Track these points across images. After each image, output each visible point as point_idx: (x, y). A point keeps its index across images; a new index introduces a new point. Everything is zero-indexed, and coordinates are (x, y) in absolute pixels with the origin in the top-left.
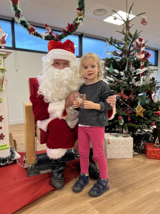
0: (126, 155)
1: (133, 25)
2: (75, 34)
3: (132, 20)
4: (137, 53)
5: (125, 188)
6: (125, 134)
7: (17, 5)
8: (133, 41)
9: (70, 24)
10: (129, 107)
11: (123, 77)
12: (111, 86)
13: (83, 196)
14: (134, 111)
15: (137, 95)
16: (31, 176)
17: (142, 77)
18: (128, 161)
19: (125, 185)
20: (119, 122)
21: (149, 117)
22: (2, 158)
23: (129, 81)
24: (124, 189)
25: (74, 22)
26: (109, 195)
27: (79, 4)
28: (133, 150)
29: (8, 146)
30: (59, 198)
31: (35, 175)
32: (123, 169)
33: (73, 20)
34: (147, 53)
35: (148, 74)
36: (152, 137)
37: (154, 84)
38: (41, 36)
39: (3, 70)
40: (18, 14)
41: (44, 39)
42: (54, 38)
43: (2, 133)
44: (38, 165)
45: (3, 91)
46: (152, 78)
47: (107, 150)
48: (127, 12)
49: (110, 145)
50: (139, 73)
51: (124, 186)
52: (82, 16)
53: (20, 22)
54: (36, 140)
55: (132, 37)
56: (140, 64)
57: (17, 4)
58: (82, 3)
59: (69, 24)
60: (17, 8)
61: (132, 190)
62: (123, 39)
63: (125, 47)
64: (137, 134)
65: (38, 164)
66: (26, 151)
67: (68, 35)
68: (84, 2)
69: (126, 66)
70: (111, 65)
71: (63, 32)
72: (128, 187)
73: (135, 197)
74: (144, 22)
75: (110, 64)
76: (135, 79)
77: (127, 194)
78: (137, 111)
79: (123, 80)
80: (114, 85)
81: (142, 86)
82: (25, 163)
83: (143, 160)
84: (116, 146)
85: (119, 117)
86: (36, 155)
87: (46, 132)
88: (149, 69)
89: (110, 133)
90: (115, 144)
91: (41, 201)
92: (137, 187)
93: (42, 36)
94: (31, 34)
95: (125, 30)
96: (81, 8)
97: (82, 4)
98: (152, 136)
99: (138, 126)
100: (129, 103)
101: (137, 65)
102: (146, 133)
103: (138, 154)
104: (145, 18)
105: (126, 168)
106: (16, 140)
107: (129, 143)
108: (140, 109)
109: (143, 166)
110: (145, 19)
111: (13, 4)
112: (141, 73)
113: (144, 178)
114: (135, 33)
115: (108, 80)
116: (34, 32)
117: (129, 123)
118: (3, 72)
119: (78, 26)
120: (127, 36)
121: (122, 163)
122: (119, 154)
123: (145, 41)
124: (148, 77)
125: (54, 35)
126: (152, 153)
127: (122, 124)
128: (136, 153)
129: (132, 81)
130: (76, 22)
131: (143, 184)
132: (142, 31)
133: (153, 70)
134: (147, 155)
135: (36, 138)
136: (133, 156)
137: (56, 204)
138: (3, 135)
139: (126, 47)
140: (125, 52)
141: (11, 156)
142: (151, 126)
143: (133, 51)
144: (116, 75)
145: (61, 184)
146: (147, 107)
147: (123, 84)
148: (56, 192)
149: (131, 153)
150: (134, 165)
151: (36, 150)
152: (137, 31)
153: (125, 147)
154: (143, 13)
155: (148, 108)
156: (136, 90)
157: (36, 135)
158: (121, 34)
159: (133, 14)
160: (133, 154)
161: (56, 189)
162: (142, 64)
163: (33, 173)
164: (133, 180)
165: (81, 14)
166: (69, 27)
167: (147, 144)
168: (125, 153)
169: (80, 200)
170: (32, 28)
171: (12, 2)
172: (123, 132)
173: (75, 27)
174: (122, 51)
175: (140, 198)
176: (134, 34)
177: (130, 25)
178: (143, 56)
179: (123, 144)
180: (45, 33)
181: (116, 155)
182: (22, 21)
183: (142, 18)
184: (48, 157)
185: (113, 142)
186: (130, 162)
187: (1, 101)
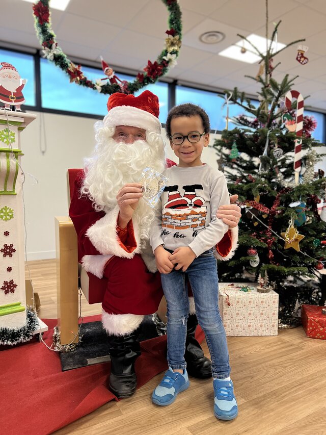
0: (264, 328)
1: (280, 63)
2: (161, 81)
3: (277, 53)
4: (288, 120)
5: (263, 399)
6: (262, 286)
7: (47, 24)
8: (280, 95)
9: (153, 63)
10: (270, 231)
11: (258, 168)
12: (234, 188)
13: (175, 415)
14: (281, 238)
15: (287, 206)
16: (67, 369)
17: (297, 170)
18: (268, 343)
19: (263, 394)
20: (249, 261)
21: (312, 250)
22: (11, 331)
23: (270, 176)
24: (261, 401)
25: (160, 58)
27: (171, 22)
28: (279, 318)
29: (24, 306)
30: (124, 417)
31: (76, 366)
32: (258, 358)
33: (159, 54)
34: (308, 120)
35: (311, 162)
36: (319, 292)
37: (323, 183)
38: (94, 85)
39: (17, 154)
40: (49, 41)
41: (100, 91)
42: (119, 89)
43: (12, 280)
44: (83, 347)
45: (16, 195)
46: (318, 171)
47: (225, 317)
48: (267, 36)
49: (231, 307)
50: (292, 160)
51: (260, 395)
52: (177, 46)
53: (53, 57)
54: (79, 295)
55: (278, 89)
56: (294, 143)
57: (47, 21)
58: (177, 20)
59: (149, 62)
60: (46, 30)
61: (276, 403)
62: (258, 93)
63: (262, 107)
64: (286, 286)
65: (84, 345)
66: (60, 317)
67: (148, 84)
68: (180, 18)
69: (264, 146)
70: (234, 145)
71: (138, 79)
72: (269, 398)
73: (282, 418)
74: (301, 57)
75: (233, 141)
76: (283, 173)
77: (265, 412)
78: (287, 239)
79: (259, 175)
80: (239, 186)
81: (297, 187)
82: (56, 342)
83: (300, 341)
84: (244, 311)
85: (249, 251)
86: (79, 325)
87: (102, 279)
88: (312, 153)
89: (230, 284)
90: (242, 305)
91: (87, 421)
92: (286, 398)
93: (96, 86)
94: (74, 82)
95: (263, 73)
96: (175, 30)
97: (176, 23)
98: (317, 290)
99: (289, 270)
100: (270, 222)
101: (287, 145)
102: (306, 283)
103: (287, 329)
104: (304, 50)
105: (263, 357)
106: (39, 293)
107: (271, 305)
108: (294, 234)
109: (298, 353)
110: (304, 52)
111: (39, 22)
112: (296, 160)
113: (300, 379)
114: (284, 80)
115: (228, 174)
116: (80, 77)
117: (270, 264)
118: (17, 158)
119: (167, 66)
120: (267, 85)
121: (255, 346)
122: (249, 326)
123: (305, 97)
124: (310, 170)
125: (119, 82)
126: (319, 327)
127: (256, 265)
128: (285, 326)
129: (277, 178)
130: (164, 58)
132: (298, 76)
133: (321, 155)
134: (308, 329)
135: (79, 290)
136: (278, 331)
137: (119, 429)
138: (14, 283)
139: (266, 108)
140: (263, 117)
141: (29, 328)
142: (315, 270)
143: (279, 116)
144: (245, 165)
145: (129, 388)
146: (307, 232)
147: (258, 184)
148: (118, 404)
149: (273, 326)
150: (280, 351)
151: (79, 314)
152: (287, 75)
153: (261, 312)
154: (299, 41)
155: (310, 233)
156: (285, 195)
157: (80, 286)
158: (255, 81)
159: (279, 41)
160: (279, 328)
161: (119, 399)
162: (299, 142)
163: (71, 362)
164: (278, 384)
165: (175, 42)
166: (149, 68)
167: (307, 307)
168: (261, 326)
169: (169, 421)
170: (76, 69)
171: (37, 17)
172: (259, 282)
173: (162, 68)
174: (258, 117)
175: (293, 421)
176: (282, 83)
177: (273, 64)
178: (299, 126)
179: (257, 305)
180: (102, 80)
181: (244, 329)
182: (57, 56)
183: (299, 50)
184: (105, 330)
185: (238, 302)
186: (272, 345)
187: (10, 214)
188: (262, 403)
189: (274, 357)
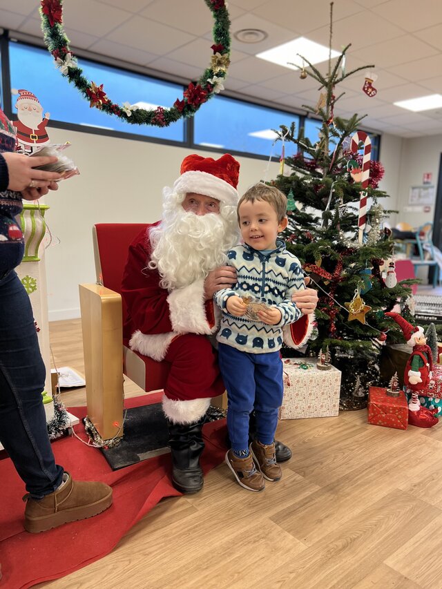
0: (324, 409)
1: (344, 93)
4: (354, 167)
5: (336, 484)
6: (323, 362)
7: (58, 25)
8: (344, 136)
10: (332, 300)
14: (344, 308)
16: (119, 467)
17: (362, 228)
18: (330, 425)
19: (336, 479)
24: (335, 487)
25: (204, 79)
26: (305, 502)
27: (218, 33)
29: (50, 396)
30: (201, 513)
32: (323, 443)
35: (377, 219)
36: (373, 364)
39: (43, 211)
40: (61, 49)
45: (38, 260)
46: (384, 230)
49: (291, 387)
51: (333, 481)
52: (224, 67)
53: (67, 71)
55: (343, 128)
56: (359, 195)
57: (59, 20)
58: (225, 31)
60: (58, 33)
61: (351, 487)
64: (338, 358)
65: (127, 439)
67: (188, 112)
71: (178, 106)
72: (342, 482)
73: (359, 502)
74: (369, 88)
75: (289, 190)
77: (342, 497)
78: (352, 310)
79: (318, 232)
81: (361, 249)
84: (304, 391)
88: (378, 208)
89: (287, 359)
90: (302, 385)
92: (360, 482)
94: (95, 107)
95: (324, 105)
96: (221, 47)
97: (224, 35)
100: (332, 289)
104: (372, 79)
105: (329, 440)
107: (333, 383)
108: (360, 305)
109: (363, 434)
110: (372, 81)
111: (48, 21)
112: (360, 214)
113: (369, 462)
114: (352, 120)
116: (103, 100)
119: (212, 90)
120: (328, 119)
121: (317, 430)
122: (309, 407)
124: (376, 228)
127: (314, 339)
130: (209, 80)
131: (370, 476)
132: (367, 115)
141: (60, 421)
146: (371, 300)
147: (320, 244)
149: (334, 406)
152: (356, 115)
153: (322, 391)
154: (368, 67)
156: (348, 258)
160: (340, 410)
162: (364, 195)
163: (120, 458)
164: (348, 468)
165: (223, 61)
166: (191, 94)
168: (322, 406)
169: (249, 513)
170: (99, 89)
171: (45, 14)
172: (319, 358)
173: (206, 94)
175: (370, 504)
178: (366, 175)
179: (318, 385)
181: (303, 411)
182: (72, 70)
183: (366, 78)
185: (298, 381)
186: (335, 427)
187: (33, 286)
188: (337, 488)
189: (339, 440)
